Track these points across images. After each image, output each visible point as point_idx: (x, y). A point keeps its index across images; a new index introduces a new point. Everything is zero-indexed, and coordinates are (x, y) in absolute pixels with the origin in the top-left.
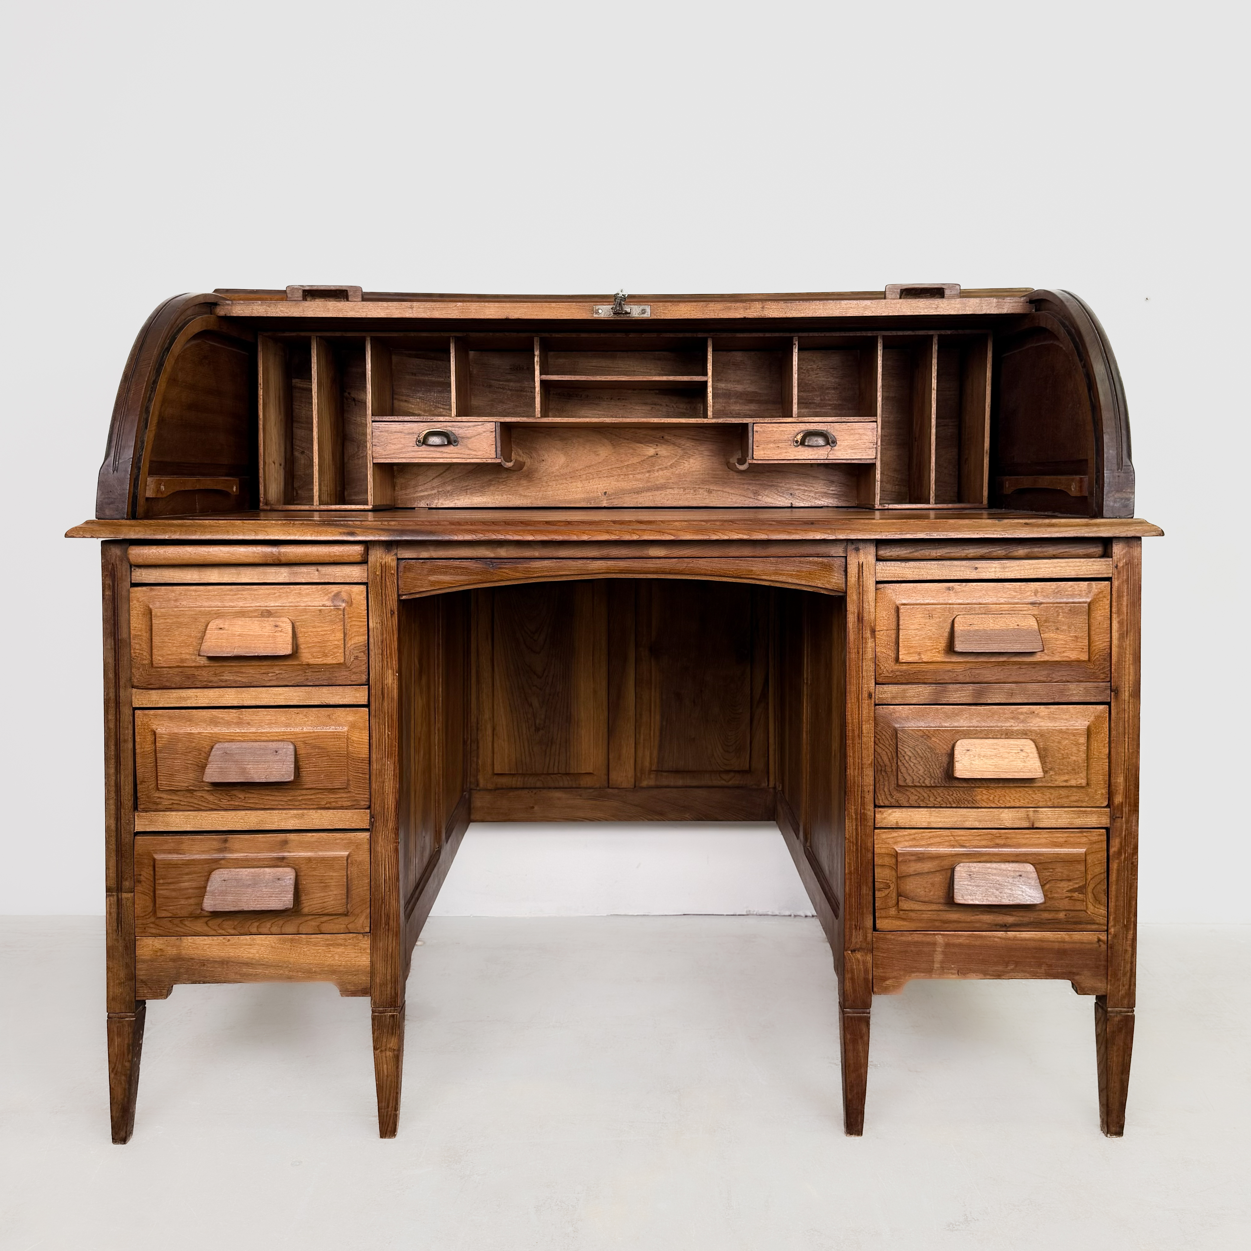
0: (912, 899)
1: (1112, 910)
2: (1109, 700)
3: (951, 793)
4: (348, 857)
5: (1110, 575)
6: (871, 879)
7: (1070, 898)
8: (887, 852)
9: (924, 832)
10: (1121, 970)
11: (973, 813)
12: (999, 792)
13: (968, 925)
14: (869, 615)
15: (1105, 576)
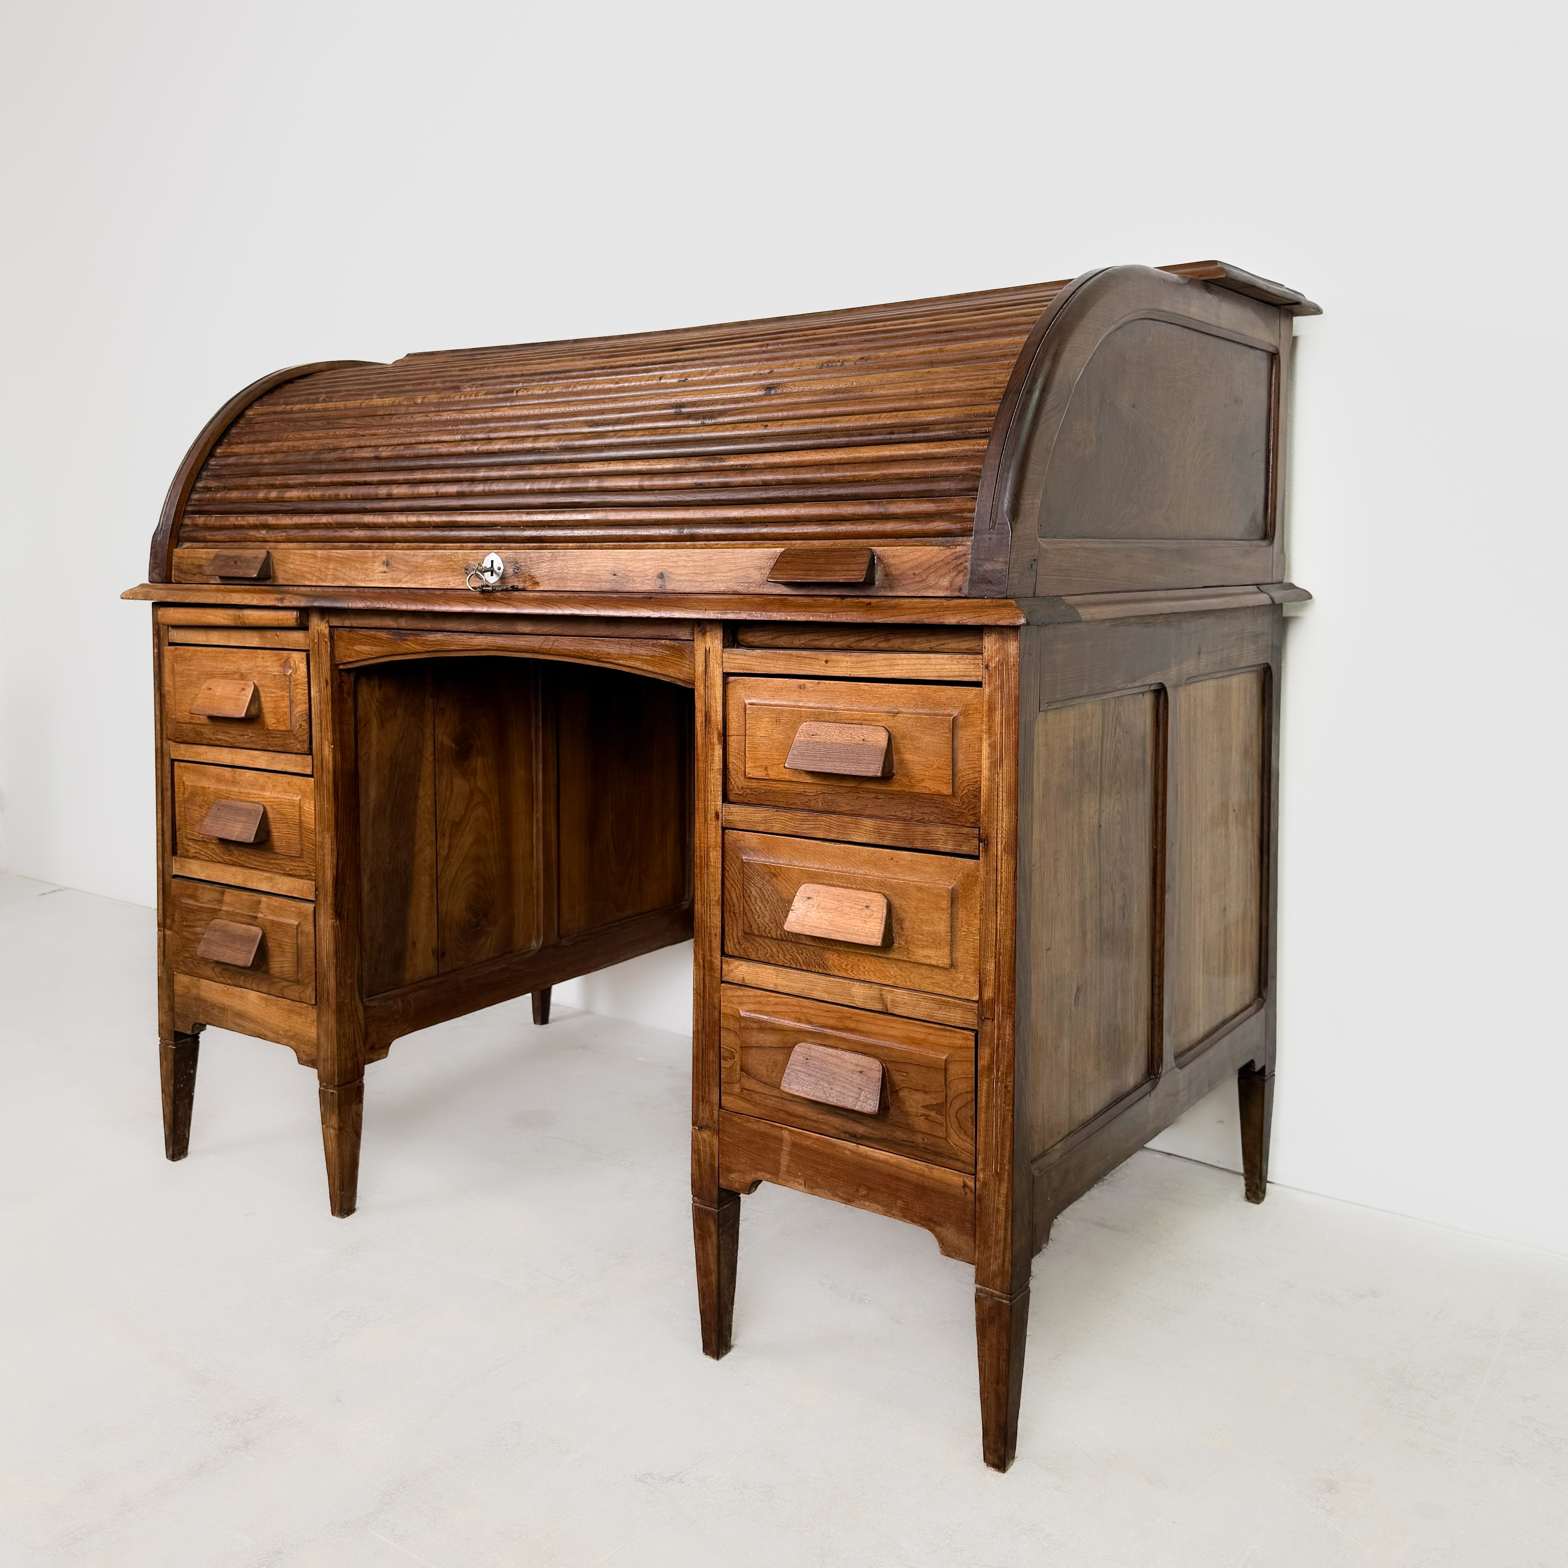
0: (754, 1077)
1: (981, 1147)
2: (977, 854)
3: (801, 952)
4: (298, 926)
5: (980, 679)
6: (717, 1044)
7: (927, 1117)
8: (732, 1013)
9: (769, 996)
10: (992, 1235)
11: (821, 980)
12: (852, 959)
13: (815, 1125)
14: (716, 715)
15: (974, 679)
